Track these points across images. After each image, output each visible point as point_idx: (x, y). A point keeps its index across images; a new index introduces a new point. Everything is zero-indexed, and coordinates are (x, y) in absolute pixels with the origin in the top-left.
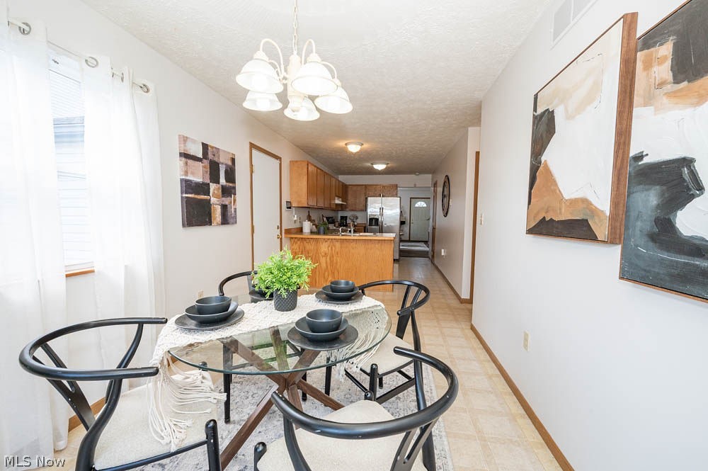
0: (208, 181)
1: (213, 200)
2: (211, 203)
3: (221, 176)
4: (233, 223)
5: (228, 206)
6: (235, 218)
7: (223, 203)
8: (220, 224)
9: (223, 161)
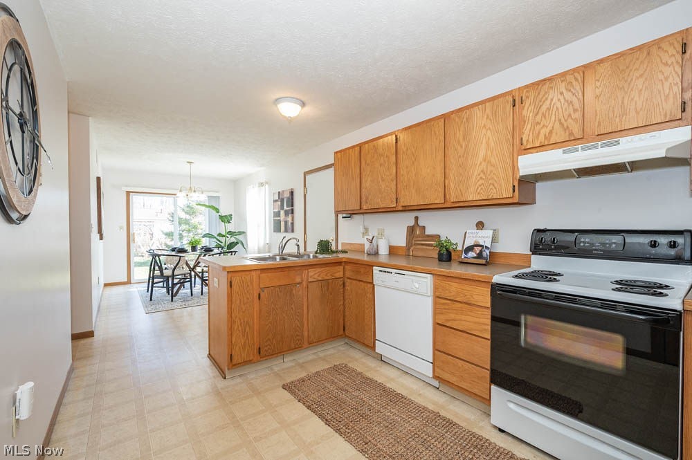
0: (280, 210)
2: (281, 220)
3: (285, 205)
4: (290, 232)
5: (288, 222)
6: (291, 228)
7: (285, 220)
8: (284, 232)
9: (286, 196)
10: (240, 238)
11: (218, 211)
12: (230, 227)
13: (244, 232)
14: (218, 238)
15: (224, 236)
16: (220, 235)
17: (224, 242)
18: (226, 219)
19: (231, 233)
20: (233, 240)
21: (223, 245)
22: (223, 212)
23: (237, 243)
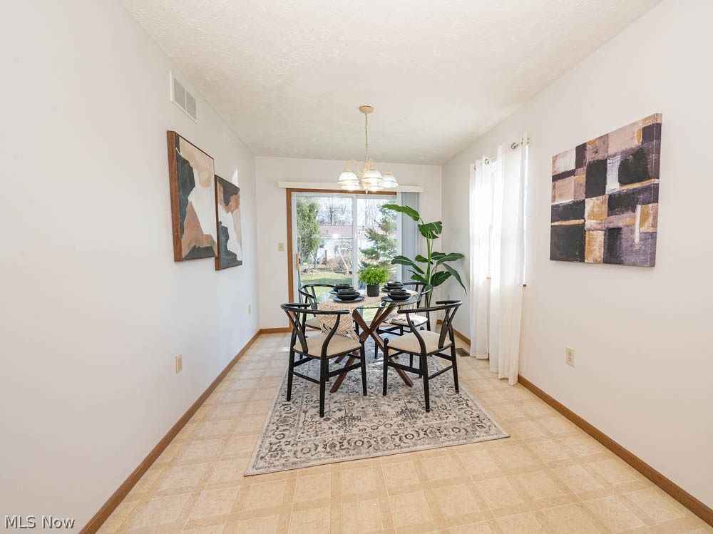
0: (582, 197)
1: (590, 223)
2: (586, 228)
3: (608, 181)
4: (634, 265)
5: (625, 229)
6: (642, 252)
7: (611, 226)
8: (600, 263)
9: (616, 151)
10: (453, 265)
11: (417, 219)
12: (437, 245)
13: (461, 256)
14: (416, 263)
15: (425, 261)
16: (419, 258)
17: (426, 272)
18: (429, 231)
19: (439, 257)
20: (441, 268)
21: (424, 276)
22: (426, 219)
23: (448, 274)
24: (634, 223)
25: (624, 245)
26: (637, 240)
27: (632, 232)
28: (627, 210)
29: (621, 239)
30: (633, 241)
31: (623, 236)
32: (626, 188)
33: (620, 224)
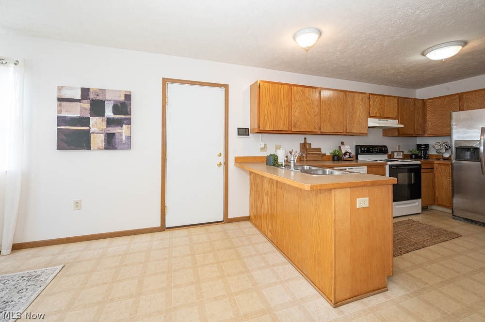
0: (87, 116)
1: (94, 130)
2: (91, 132)
3: (106, 111)
4: (123, 149)
5: (117, 134)
6: (126, 144)
7: (109, 132)
8: (102, 149)
9: (110, 99)
24: (122, 132)
25: (117, 141)
26: (124, 139)
27: (121, 135)
28: (118, 126)
29: (115, 138)
30: (122, 139)
31: (116, 137)
32: (117, 116)
33: (114, 132)
